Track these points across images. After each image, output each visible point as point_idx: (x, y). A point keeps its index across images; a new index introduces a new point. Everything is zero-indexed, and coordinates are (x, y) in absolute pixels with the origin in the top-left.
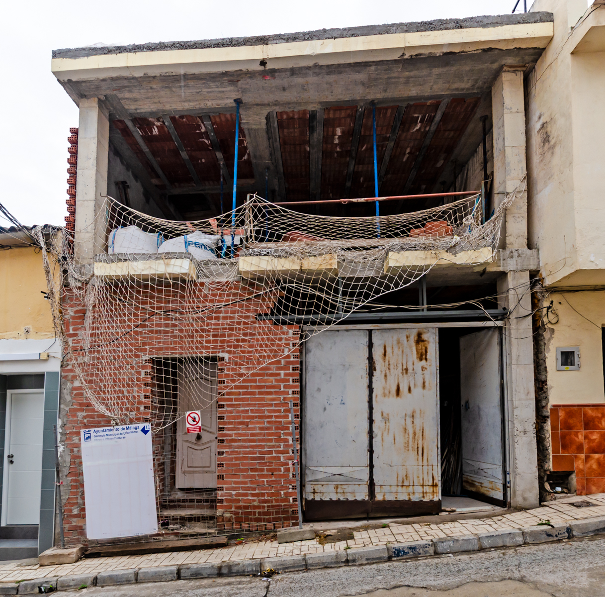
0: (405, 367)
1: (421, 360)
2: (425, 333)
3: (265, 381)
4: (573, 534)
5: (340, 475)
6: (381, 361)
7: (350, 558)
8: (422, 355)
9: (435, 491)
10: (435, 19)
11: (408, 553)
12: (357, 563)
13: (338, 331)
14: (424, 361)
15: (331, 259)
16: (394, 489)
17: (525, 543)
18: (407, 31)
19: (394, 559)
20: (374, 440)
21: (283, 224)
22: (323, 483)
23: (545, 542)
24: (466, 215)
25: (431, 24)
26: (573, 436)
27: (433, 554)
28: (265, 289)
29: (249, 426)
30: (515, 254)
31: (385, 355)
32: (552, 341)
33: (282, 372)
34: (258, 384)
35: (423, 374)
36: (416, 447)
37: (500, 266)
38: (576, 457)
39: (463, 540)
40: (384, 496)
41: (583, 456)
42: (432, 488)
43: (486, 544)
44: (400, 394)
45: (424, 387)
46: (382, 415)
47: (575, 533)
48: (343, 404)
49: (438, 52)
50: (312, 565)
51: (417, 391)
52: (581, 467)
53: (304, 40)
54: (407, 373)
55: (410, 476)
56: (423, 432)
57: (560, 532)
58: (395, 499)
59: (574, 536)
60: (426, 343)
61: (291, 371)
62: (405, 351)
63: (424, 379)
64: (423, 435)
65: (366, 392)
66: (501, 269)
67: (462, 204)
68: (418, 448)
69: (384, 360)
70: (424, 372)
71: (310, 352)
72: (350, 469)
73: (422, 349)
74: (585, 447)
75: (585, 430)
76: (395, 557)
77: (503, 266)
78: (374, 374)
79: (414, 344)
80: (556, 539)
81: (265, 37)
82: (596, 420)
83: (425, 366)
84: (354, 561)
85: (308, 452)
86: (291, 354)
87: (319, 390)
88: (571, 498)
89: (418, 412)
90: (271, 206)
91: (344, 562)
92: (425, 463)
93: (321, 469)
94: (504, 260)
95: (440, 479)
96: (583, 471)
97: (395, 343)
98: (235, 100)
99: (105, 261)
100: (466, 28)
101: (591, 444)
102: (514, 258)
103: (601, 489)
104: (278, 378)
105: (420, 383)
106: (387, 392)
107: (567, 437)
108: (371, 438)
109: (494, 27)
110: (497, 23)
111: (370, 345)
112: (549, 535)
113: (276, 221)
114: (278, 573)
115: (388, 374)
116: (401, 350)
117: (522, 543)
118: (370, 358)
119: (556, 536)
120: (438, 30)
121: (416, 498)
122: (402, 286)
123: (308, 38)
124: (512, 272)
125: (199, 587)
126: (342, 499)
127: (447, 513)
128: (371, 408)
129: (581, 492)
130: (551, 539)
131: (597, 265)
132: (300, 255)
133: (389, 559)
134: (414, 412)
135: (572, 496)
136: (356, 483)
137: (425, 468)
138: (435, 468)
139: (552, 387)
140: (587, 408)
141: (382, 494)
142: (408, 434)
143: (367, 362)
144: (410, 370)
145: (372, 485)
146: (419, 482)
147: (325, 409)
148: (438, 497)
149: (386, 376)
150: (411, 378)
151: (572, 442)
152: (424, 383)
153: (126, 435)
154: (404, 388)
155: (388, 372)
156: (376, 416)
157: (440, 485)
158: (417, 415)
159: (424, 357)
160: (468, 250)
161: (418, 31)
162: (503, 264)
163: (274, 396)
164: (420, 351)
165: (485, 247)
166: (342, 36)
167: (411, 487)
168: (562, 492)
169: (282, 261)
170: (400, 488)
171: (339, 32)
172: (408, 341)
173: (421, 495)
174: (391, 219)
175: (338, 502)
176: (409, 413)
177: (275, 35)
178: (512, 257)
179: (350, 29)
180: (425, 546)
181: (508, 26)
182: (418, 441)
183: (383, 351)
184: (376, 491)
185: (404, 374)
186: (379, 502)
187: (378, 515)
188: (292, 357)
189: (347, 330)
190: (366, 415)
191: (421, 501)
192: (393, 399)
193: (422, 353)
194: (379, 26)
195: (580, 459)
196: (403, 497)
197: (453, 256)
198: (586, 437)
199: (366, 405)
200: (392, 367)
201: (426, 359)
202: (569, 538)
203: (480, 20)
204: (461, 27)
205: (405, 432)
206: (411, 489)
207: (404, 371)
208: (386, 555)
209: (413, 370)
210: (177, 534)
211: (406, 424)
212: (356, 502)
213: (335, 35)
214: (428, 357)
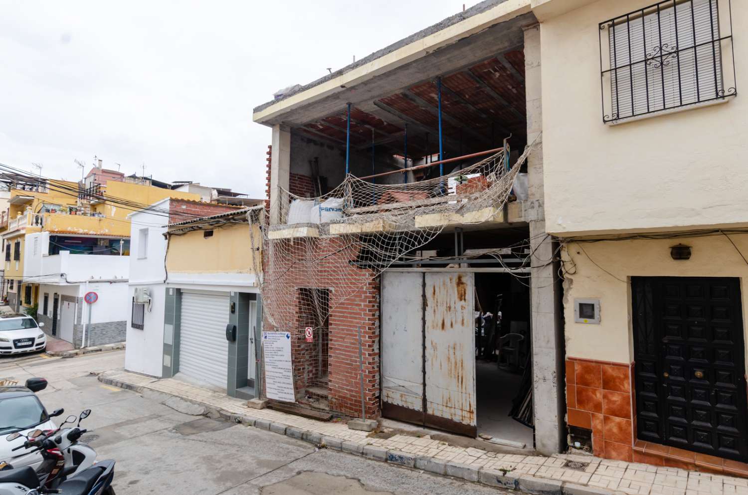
0: (448, 305)
1: (461, 300)
2: (464, 276)
3: (353, 309)
4: (519, 488)
5: (403, 386)
6: (432, 299)
7: (365, 451)
8: (461, 296)
9: (472, 417)
10: (445, 19)
11: (397, 460)
12: (368, 457)
13: (402, 272)
14: (463, 301)
15: (378, 224)
16: (441, 407)
17: (478, 482)
18: (424, 36)
19: (389, 461)
20: (426, 363)
21: (364, 194)
22: (393, 391)
23: (495, 487)
24: (492, 171)
25: (441, 24)
26: (590, 393)
27: (413, 467)
28: (343, 247)
29: (345, 340)
30: (536, 204)
31: (434, 293)
32: (571, 292)
33: (362, 304)
34: (349, 311)
35: (462, 313)
36: (457, 375)
37: (522, 217)
38: (593, 415)
39: (435, 463)
40: (433, 411)
41: (601, 416)
42: (469, 414)
43: (450, 471)
44: (445, 327)
45: (463, 324)
46: (432, 344)
47: (521, 487)
48: (406, 331)
49: (453, 42)
50: (344, 449)
51: (458, 326)
52: (599, 427)
53: (362, 65)
54: (450, 310)
55: (452, 398)
56: (462, 363)
57: (509, 482)
58: (441, 416)
59: (519, 490)
60: (465, 285)
61: (367, 303)
62: (449, 291)
63: (463, 317)
64: (462, 366)
65: (420, 323)
66: (522, 220)
67: (489, 162)
68: (458, 376)
69: (434, 297)
70: (463, 311)
71: (385, 288)
72: (411, 384)
73: (461, 290)
74: (604, 407)
75: (604, 388)
76: (389, 460)
77: (525, 217)
78: (427, 309)
79: (455, 286)
80: (505, 486)
81: (341, 70)
82: (617, 380)
83: (464, 306)
84: (366, 454)
85: (384, 365)
86: (367, 291)
87: (390, 318)
88: (586, 457)
89: (458, 345)
90: (358, 181)
91: (360, 453)
92: (464, 390)
93: (392, 380)
94: (526, 210)
95: (475, 407)
96: (601, 432)
97: (442, 283)
98: (347, 104)
99: (272, 230)
100: (468, 17)
101: (611, 406)
102: (535, 208)
103: (622, 457)
104: (360, 307)
105: (460, 320)
106: (435, 325)
107: (584, 393)
108: (424, 361)
109: (490, 9)
110: (493, 4)
111: (424, 285)
112: (499, 482)
113: (360, 192)
114: (326, 448)
115: (436, 310)
116: (446, 290)
117: (476, 481)
118: (424, 296)
119: (505, 484)
120: (447, 27)
121: (457, 419)
122: (423, 243)
123: (364, 63)
124: (533, 222)
125: (288, 443)
126: (405, 406)
127: (482, 440)
128: (424, 337)
129: (599, 454)
130: (500, 485)
131: (564, 228)
132: (360, 222)
133: (386, 461)
134: (455, 344)
135: (588, 455)
136: (415, 396)
137: (464, 395)
138: (472, 396)
139: (569, 339)
140: (606, 366)
141: (432, 409)
142: (451, 364)
143: (421, 298)
144: (452, 309)
145: (424, 400)
146: (459, 406)
147: (394, 333)
148: (474, 423)
149: (435, 311)
150: (453, 315)
151: (589, 399)
152: (463, 320)
153: (281, 338)
154: (448, 324)
155: (436, 308)
156: (428, 344)
157: (475, 412)
158: (458, 347)
159: (463, 297)
160: (472, 211)
161: (432, 33)
162: (525, 214)
163: (358, 321)
164: (461, 292)
165: (486, 207)
166: (383, 55)
167: (453, 409)
168: (581, 448)
169: (351, 226)
170: (445, 407)
171: (382, 53)
172: (451, 283)
173: (461, 418)
174: (433, 182)
175: (403, 407)
176: (452, 345)
177: (347, 67)
178: (533, 207)
179: (388, 47)
180: (409, 459)
181: (503, 4)
182: (458, 370)
183: (433, 291)
184: (428, 406)
185: (448, 311)
186: (429, 415)
187: (432, 426)
188: (368, 293)
189: (409, 272)
190: (421, 342)
191: (461, 423)
192: (439, 331)
193: (462, 293)
194: (406, 38)
195: (598, 419)
196: (447, 416)
197: (461, 217)
198: (605, 397)
199: (421, 334)
200: (439, 304)
201: (465, 300)
202: (515, 489)
203: (479, 6)
204: (464, 19)
205: (449, 361)
206: (453, 410)
207: (448, 309)
208: (384, 457)
209: (455, 308)
210: (310, 406)
211: (449, 354)
212: (413, 411)
213: (379, 56)
214: (466, 298)
